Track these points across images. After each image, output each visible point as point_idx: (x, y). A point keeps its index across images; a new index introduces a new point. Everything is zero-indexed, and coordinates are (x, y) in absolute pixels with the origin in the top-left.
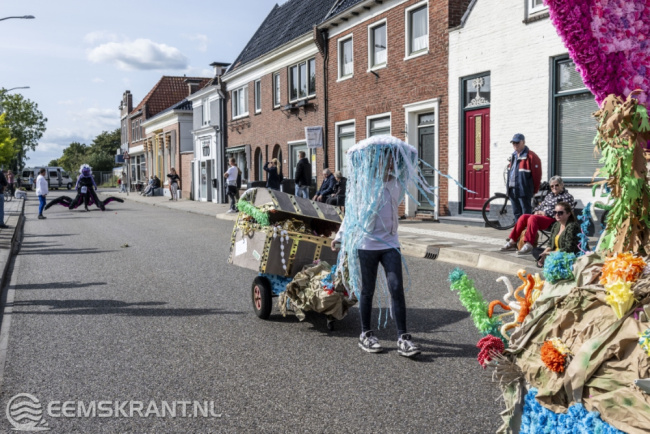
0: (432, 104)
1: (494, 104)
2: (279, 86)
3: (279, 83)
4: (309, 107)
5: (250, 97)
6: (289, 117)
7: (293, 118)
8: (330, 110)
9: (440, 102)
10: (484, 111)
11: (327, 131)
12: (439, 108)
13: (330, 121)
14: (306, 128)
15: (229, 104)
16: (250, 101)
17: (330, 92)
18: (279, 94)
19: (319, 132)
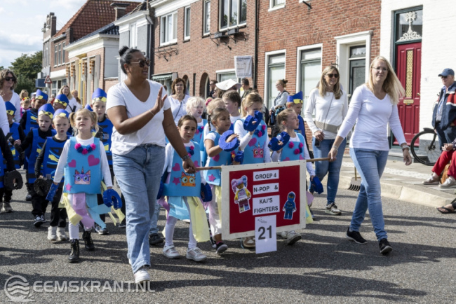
0: (364, 37)
1: (426, 38)
2: (209, 14)
3: (209, 10)
4: (239, 35)
5: (179, 24)
6: (218, 45)
7: (223, 46)
8: (261, 40)
9: (372, 35)
10: (415, 45)
11: (257, 60)
12: (371, 40)
13: (261, 51)
14: (235, 57)
15: (157, 30)
16: (179, 28)
17: (261, 21)
18: (209, 21)
19: (248, 62)
